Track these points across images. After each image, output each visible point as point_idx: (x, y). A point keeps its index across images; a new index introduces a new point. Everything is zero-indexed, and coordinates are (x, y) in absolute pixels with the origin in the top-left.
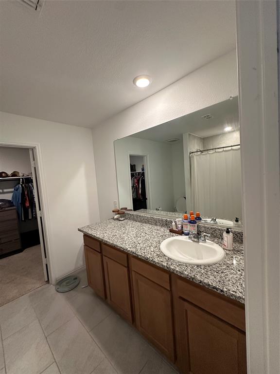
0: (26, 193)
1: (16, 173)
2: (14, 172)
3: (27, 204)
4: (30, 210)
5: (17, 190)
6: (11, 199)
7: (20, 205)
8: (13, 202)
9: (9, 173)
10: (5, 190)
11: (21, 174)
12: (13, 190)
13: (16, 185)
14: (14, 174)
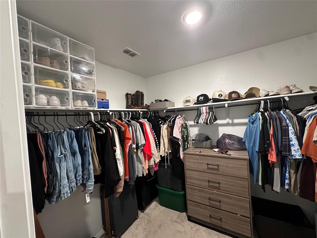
0: (271, 132)
1: (254, 92)
2: (251, 89)
3: (273, 157)
4: (277, 171)
5: (253, 123)
6: (242, 137)
7: (256, 154)
8: (244, 142)
9: (243, 92)
10: (236, 121)
11: (262, 93)
12: (246, 120)
13: (252, 114)
14: (250, 94)
